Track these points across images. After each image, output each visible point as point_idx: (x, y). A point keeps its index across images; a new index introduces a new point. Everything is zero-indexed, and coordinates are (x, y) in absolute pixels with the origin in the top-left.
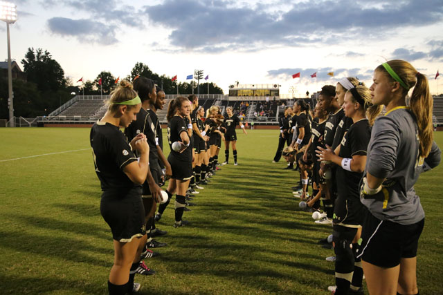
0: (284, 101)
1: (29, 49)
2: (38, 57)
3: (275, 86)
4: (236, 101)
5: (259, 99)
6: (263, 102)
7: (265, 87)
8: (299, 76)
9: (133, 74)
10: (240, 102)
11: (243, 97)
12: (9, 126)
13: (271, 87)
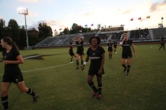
0: (126, 32)
1: (40, 23)
2: (43, 25)
3: (121, 25)
4: (104, 34)
5: (114, 32)
6: (116, 33)
7: (117, 27)
8: (133, 20)
9: (72, 28)
10: (106, 34)
11: (107, 32)
12: (27, 49)
13: (120, 26)
